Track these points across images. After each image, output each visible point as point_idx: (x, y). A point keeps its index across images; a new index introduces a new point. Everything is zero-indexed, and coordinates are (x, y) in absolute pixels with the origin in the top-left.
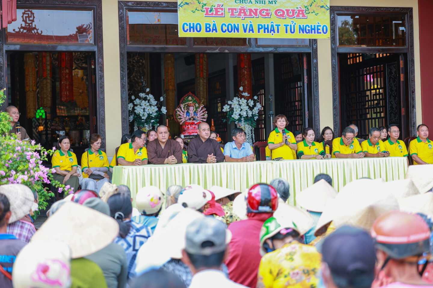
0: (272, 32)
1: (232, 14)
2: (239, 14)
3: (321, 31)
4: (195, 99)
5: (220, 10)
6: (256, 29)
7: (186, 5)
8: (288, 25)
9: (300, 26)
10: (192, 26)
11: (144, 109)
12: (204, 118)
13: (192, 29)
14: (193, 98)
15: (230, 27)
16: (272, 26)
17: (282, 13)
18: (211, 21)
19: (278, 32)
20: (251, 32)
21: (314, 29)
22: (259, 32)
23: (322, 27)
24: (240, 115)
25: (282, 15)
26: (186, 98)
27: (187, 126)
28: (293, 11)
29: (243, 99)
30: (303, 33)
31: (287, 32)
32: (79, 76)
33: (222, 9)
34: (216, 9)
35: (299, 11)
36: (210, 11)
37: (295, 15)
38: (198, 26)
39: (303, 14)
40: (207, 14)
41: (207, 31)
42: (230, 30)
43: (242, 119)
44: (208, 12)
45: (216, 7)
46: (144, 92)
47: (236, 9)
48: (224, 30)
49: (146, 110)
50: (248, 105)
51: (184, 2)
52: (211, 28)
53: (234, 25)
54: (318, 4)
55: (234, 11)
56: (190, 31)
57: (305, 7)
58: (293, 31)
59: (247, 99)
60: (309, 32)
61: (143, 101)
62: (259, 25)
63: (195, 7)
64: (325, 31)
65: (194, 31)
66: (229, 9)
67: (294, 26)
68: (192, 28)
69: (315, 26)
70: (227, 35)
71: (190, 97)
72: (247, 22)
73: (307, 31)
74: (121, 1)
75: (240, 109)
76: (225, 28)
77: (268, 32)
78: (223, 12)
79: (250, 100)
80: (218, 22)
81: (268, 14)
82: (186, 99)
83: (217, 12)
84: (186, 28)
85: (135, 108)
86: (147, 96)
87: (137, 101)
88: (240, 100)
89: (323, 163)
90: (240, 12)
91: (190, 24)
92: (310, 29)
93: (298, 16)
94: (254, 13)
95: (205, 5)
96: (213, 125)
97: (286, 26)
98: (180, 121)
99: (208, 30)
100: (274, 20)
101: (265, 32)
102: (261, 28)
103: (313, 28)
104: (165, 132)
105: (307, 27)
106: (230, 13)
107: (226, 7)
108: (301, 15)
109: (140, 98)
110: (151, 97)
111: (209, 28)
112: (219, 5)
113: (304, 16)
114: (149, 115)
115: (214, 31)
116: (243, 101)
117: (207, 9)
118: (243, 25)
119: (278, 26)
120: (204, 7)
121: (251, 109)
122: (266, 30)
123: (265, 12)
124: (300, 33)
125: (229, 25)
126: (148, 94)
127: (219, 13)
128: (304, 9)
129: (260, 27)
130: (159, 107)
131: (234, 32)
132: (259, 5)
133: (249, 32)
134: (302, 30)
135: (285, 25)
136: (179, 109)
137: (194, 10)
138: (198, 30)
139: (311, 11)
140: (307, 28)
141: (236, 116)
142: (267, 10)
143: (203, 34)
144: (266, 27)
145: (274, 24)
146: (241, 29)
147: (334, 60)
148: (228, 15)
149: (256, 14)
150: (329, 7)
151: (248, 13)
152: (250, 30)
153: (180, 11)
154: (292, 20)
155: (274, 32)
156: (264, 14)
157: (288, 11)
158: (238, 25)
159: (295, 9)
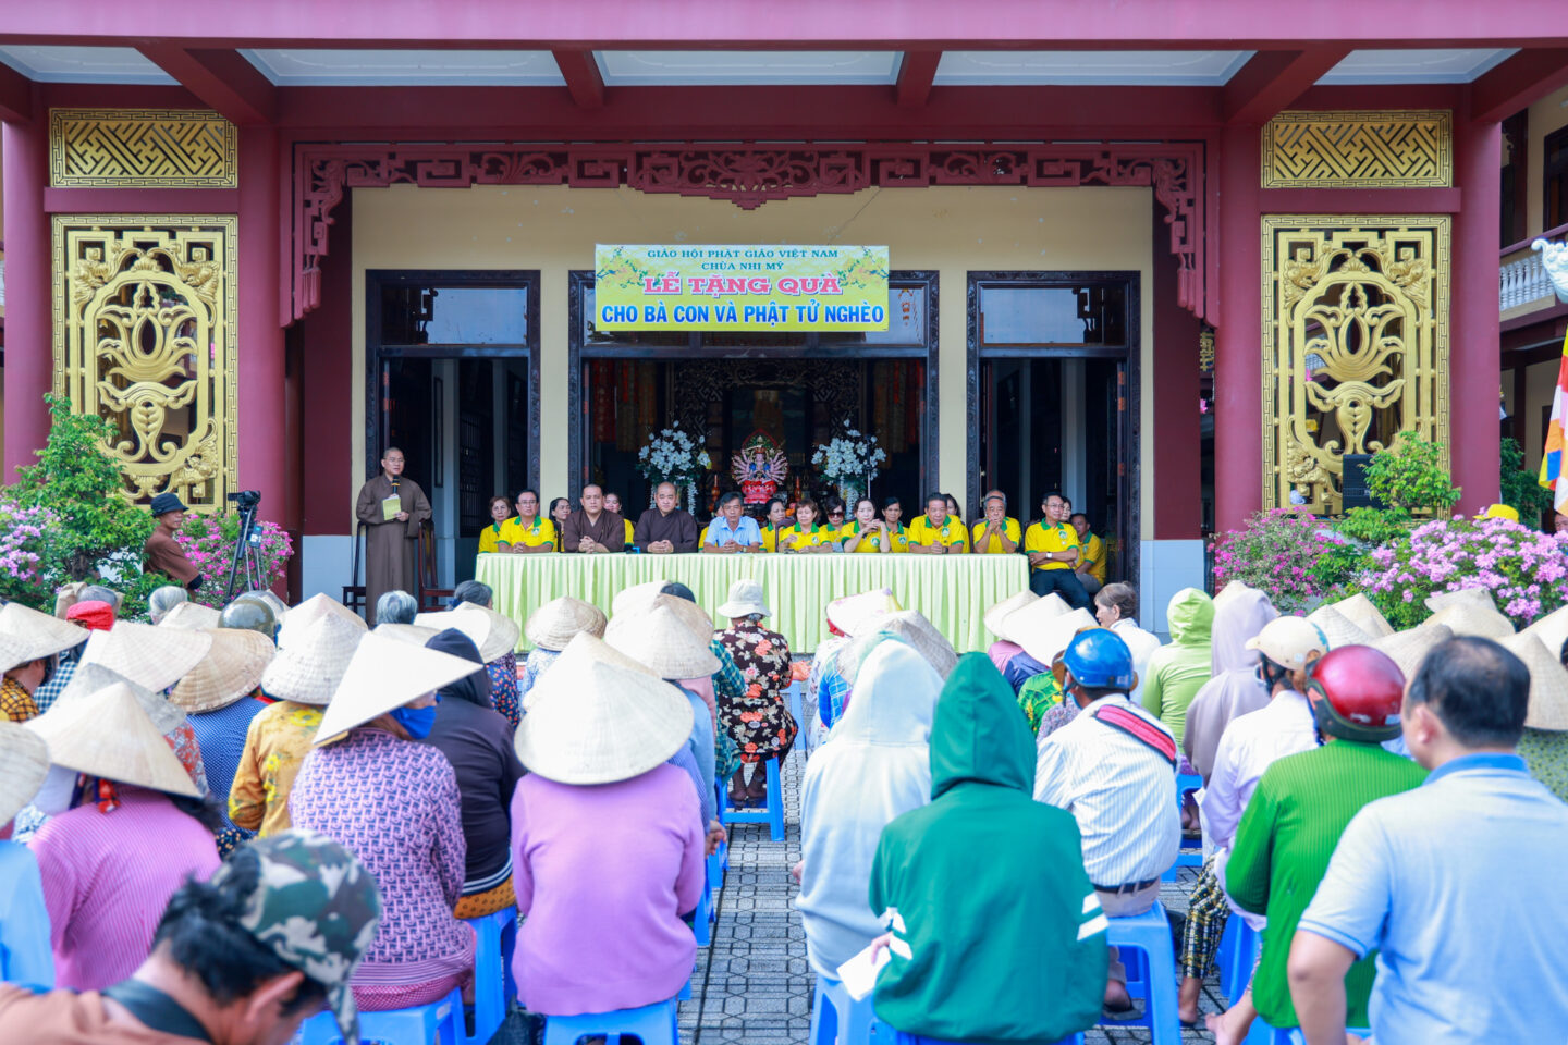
0: (773, 320)
1: (697, 289)
2: (710, 289)
3: (870, 317)
4: (768, 441)
5: (674, 282)
6: (740, 315)
7: (610, 276)
8: (804, 308)
9: (827, 308)
10: (619, 311)
11: (666, 457)
12: (781, 475)
13: (620, 317)
14: (766, 439)
15: (691, 311)
16: (773, 309)
17: (792, 286)
18: (655, 301)
19: (784, 320)
20: (731, 320)
21: (857, 314)
22: (746, 320)
23: (872, 309)
24: (840, 470)
25: (793, 290)
26: (754, 438)
28: (815, 281)
29: (847, 441)
30: (834, 320)
31: (801, 320)
32: (771, 400)
33: (677, 281)
34: (666, 281)
35: (827, 281)
36: (654, 284)
37: (818, 289)
38: (632, 311)
39: (834, 285)
40: (649, 289)
41: (647, 320)
42: (691, 318)
43: (842, 478)
44: (651, 286)
45: (665, 277)
46: (670, 427)
47: (703, 280)
48: (680, 318)
49: (671, 459)
50: (855, 451)
51: (606, 270)
52: (656, 314)
53: (700, 308)
54: (866, 268)
55: (700, 283)
56: (616, 320)
57: (840, 274)
58: (813, 318)
59: (855, 440)
60: (846, 319)
61: (665, 443)
62: (746, 309)
63: (626, 277)
64: (878, 318)
65: (623, 320)
66: (690, 280)
67: (816, 308)
68: (621, 315)
69: (857, 308)
70: (686, 326)
71: (760, 438)
72: (725, 302)
73: (843, 318)
74: (574, 272)
75: (840, 460)
76: (681, 314)
77: (764, 320)
78: (679, 285)
79: (861, 443)
80: (670, 303)
81: (764, 288)
82: (753, 440)
83: (667, 284)
84: (610, 314)
85: (653, 454)
86: (674, 434)
87: (657, 443)
88: (842, 444)
89: (852, 562)
90: (712, 285)
91: (616, 308)
92: (848, 313)
93: (825, 289)
94: (737, 286)
95: (646, 274)
96: (798, 486)
97: (801, 309)
98: (737, 478)
99: (650, 317)
100: (778, 299)
101: (758, 320)
102: (752, 314)
103: (854, 311)
104: (595, 496)
105: (842, 310)
106: (693, 288)
107: (685, 278)
108: (830, 289)
109: (662, 438)
110: (681, 436)
111: (651, 314)
112: (671, 274)
113: (836, 289)
114: (675, 466)
115: (662, 320)
116: (849, 445)
117: (649, 281)
118: (717, 309)
119: (784, 309)
120: (644, 277)
121: (861, 459)
122: (761, 317)
123: (760, 283)
124: (827, 320)
125: (689, 308)
126: (676, 430)
127: (670, 288)
128: (837, 278)
129: (750, 311)
130: (695, 452)
131: (699, 320)
132: (748, 270)
133: (728, 320)
134: (832, 315)
135: (797, 308)
136: (737, 458)
137: (625, 283)
138: (632, 318)
139: (850, 280)
140: (843, 312)
141: (831, 471)
142: (764, 281)
143: (641, 325)
144: (761, 311)
145: (777, 306)
146: (712, 316)
147: (972, 372)
148: (688, 290)
149: (741, 288)
150: (888, 272)
151: (726, 287)
152: (729, 317)
153: (599, 284)
154: (812, 297)
155: (776, 320)
156: (758, 287)
157: (804, 281)
158: (707, 308)
159: (820, 277)
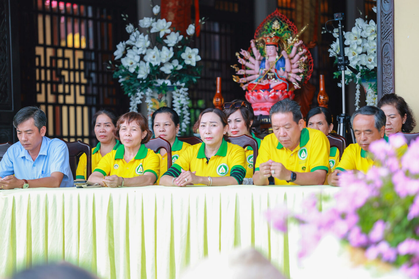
4: (286, 27)
11: (142, 56)
14: (284, 24)
26: (268, 24)
27: (256, 94)
49: (148, 58)
61: (141, 37)
71: (276, 23)
82: (268, 27)
96: (322, 89)
110: (162, 25)
114: (154, 67)
126: (155, 18)
136: (245, 53)
